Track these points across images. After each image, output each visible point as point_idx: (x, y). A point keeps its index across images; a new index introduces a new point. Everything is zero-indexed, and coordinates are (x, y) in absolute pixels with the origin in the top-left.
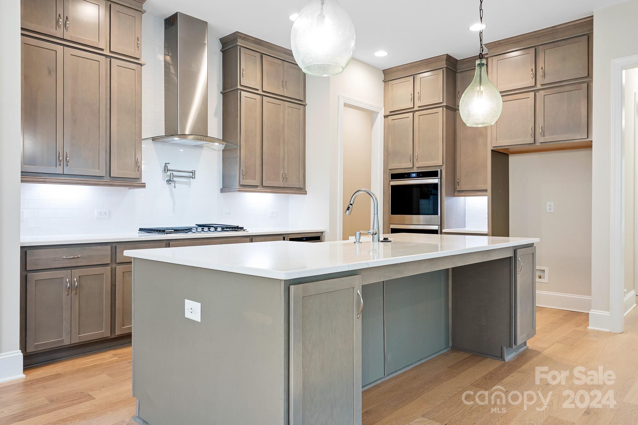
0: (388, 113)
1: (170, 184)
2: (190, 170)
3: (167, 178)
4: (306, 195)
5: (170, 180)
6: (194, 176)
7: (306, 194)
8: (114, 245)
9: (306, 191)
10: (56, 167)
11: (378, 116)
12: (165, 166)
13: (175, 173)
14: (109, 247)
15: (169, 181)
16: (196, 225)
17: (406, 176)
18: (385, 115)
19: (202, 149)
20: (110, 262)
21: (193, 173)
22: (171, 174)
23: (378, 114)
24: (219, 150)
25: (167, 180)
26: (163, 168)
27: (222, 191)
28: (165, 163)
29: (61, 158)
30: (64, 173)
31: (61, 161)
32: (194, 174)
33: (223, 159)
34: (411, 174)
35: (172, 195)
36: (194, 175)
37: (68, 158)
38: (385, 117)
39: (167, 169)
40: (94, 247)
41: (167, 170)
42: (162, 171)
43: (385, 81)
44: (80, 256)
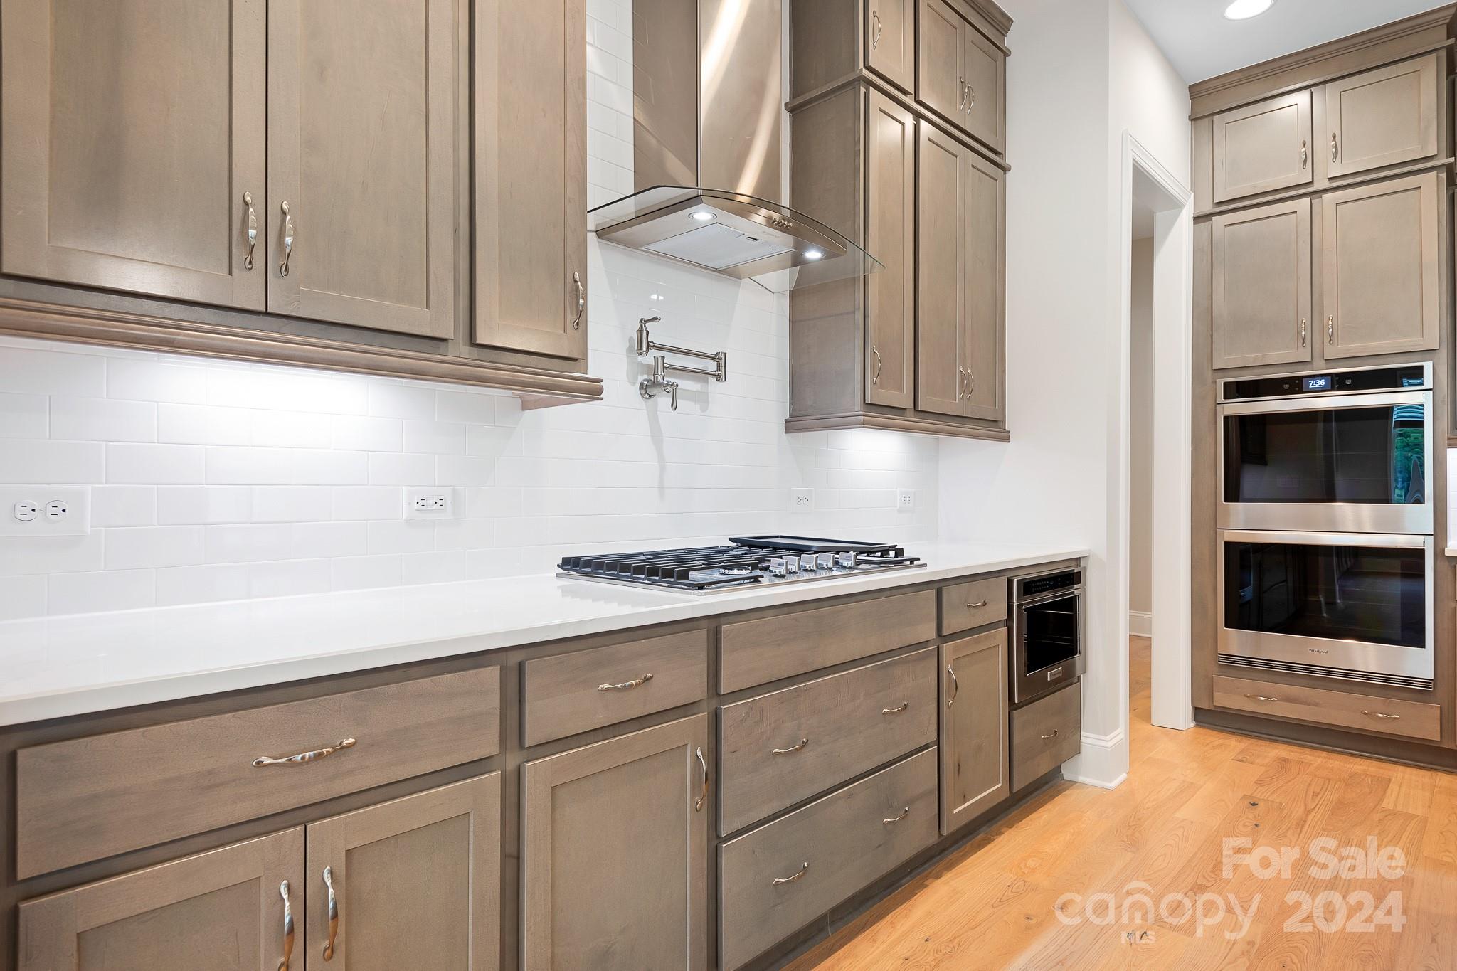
0: (1208, 208)
1: (650, 396)
2: (712, 352)
3: (642, 374)
4: (1006, 444)
5: (653, 383)
6: (721, 372)
7: (1007, 439)
8: (514, 658)
9: (1008, 432)
10: (230, 273)
11: (1181, 214)
12: (640, 332)
13: (672, 360)
14: (491, 675)
15: (649, 388)
16: (731, 540)
17: (1286, 387)
18: (1197, 215)
19: (739, 286)
20: (495, 750)
21: (719, 359)
22: (656, 359)
23: (1181, 211)
24: (781, 293)
25: (642, 385)
26: (631, 339)
27: (790, 426)
28: (641, 321)
29: (252, 233)
30: (269, 310)
31: (253, 247)
32: (722, 363)
33: (793, 322)
34: (1304, 380)
35: (657, 437)
36: (721, 368)
37: (289, 240)
38: (1197, 219)
39: (648, 342)
40: (426, 683)
41: (648, 346)
42: (630, 350)
43: (1194, 119)
44: (351, 740)
